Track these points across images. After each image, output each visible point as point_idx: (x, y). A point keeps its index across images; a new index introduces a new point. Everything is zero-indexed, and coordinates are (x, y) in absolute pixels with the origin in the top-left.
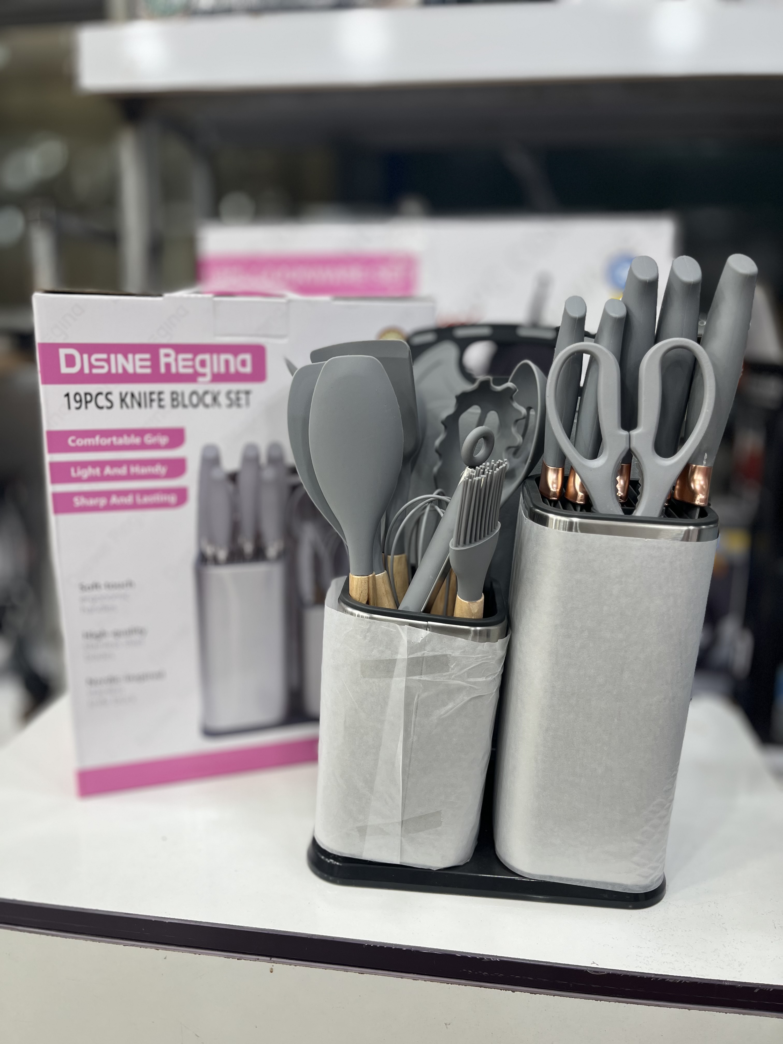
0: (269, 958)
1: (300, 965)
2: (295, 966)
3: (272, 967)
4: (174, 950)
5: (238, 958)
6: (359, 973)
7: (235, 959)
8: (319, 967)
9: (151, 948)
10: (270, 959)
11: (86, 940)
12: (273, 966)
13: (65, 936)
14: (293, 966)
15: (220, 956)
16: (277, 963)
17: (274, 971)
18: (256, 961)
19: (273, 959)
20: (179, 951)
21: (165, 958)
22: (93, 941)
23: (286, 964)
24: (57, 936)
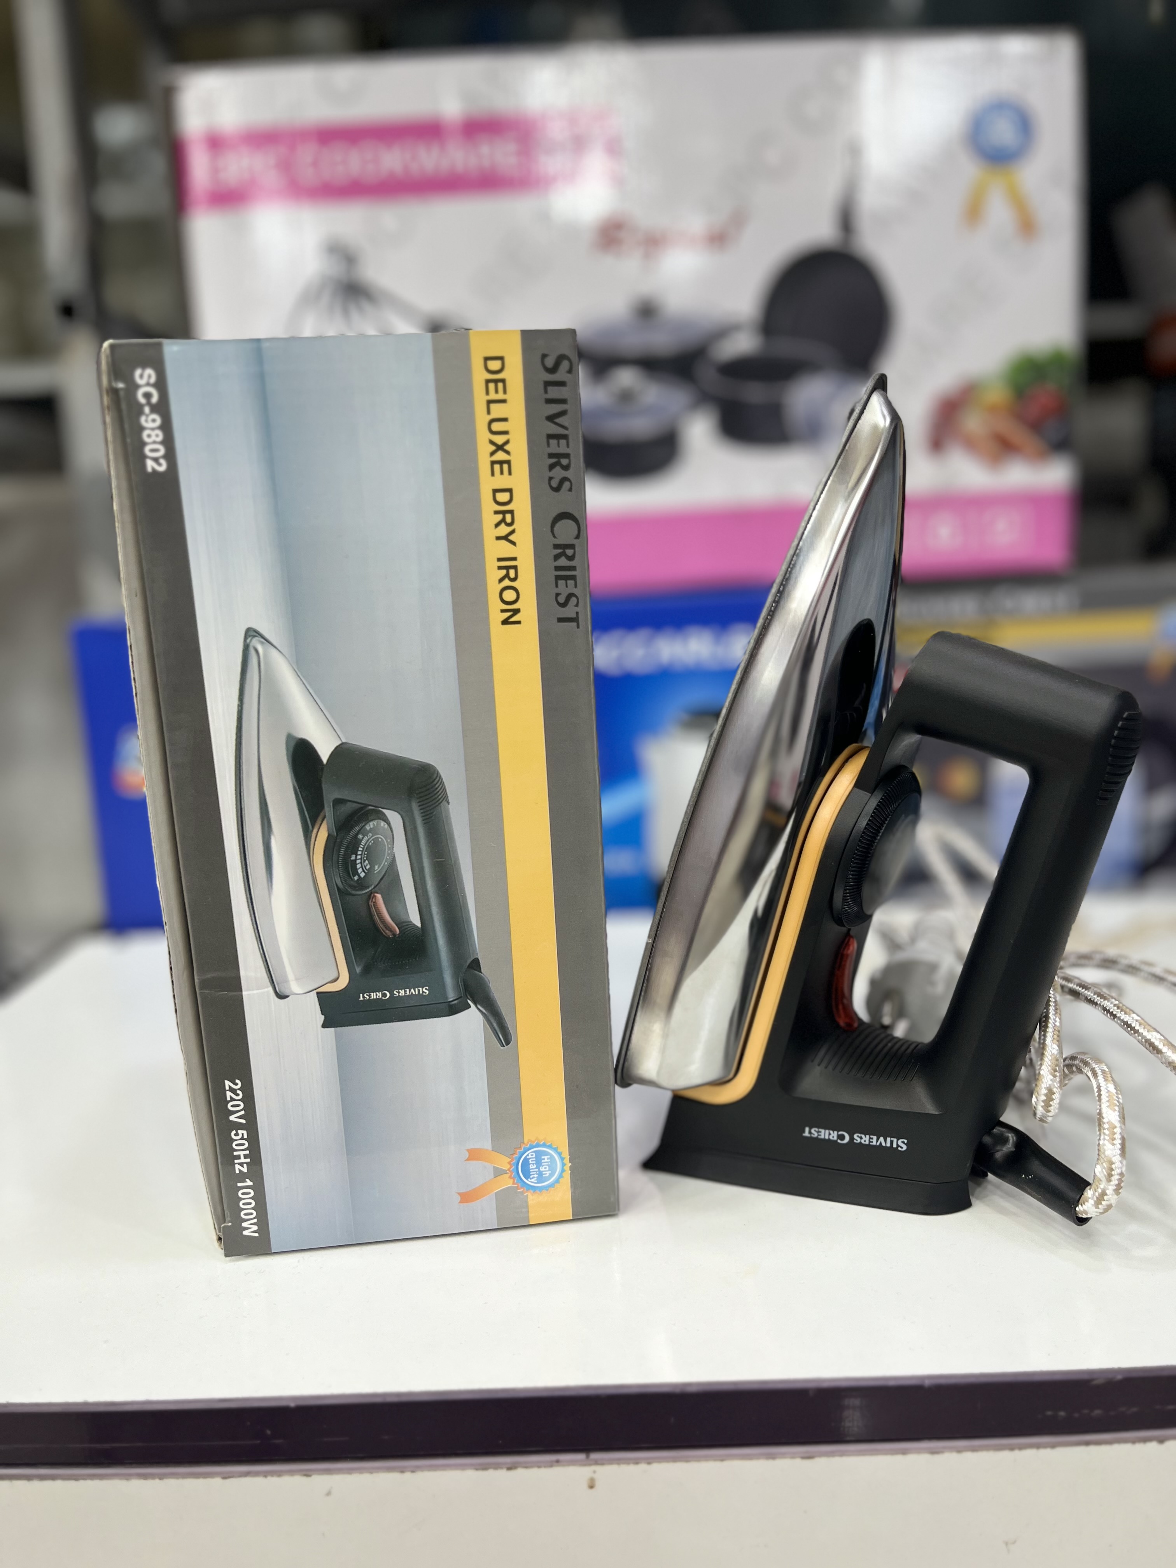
0: (581, 1456)
1: (660, 1460)
2: (649, 1463)
3: (595, 1476)
4: (350, 1471)
5: (509, 1466)
6: (803, 1458)
7: (502, 1468)
8: (707, 1458)
9: (291, 1473)
10: (588, 1457)
11: (128, 1477)
12: (594, 1472)
13: (74, 1475)
14: (643, 1466)
15: (463, 1467)
16: (602, 1464)
17: (598, 1484)
18: (551, 1466)
19: (594, 1456)
20: (360, 1471)
21: (329, 1494)
22: (145, 1477)
23: (627, 1461)
24: (53, 1478)
